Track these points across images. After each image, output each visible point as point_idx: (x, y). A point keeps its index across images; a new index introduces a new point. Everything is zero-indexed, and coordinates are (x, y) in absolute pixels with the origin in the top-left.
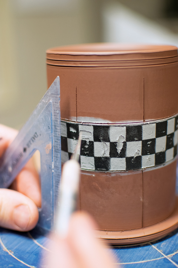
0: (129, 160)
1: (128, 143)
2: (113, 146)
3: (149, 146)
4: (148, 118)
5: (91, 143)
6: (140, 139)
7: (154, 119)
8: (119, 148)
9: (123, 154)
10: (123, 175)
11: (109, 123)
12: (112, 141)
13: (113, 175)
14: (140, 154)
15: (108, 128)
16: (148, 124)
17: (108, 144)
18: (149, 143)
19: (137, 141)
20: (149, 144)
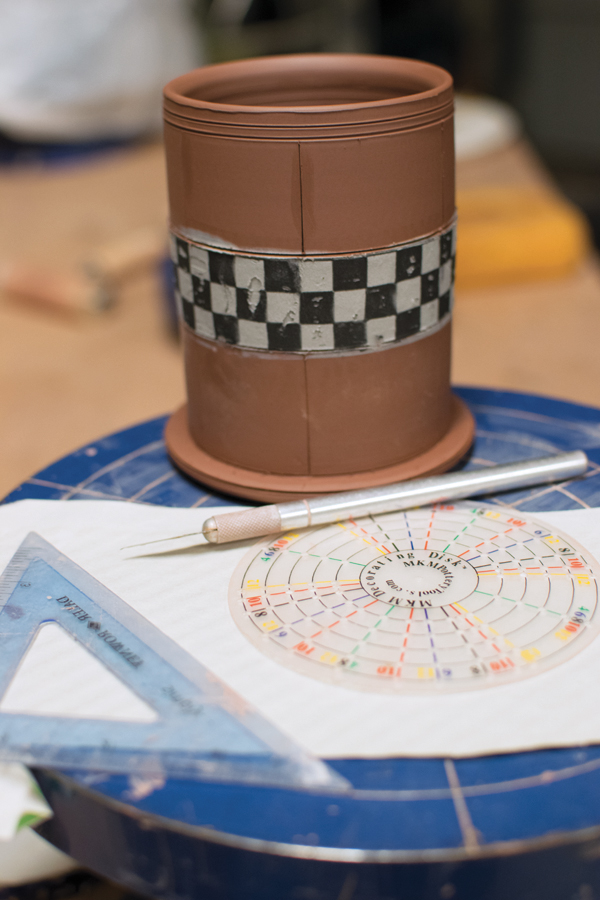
0: (273, 329)
1: (270, 295)
2: (242, 295)
3: (316, 306)
4: (312, 249)
5: (207, 284)
6: (294, 289)
7: (328, 250)
8: (253, 302)
9: (260, 315)
10: (263, 357)
11: (235, 248)
12: (239, 284)
13: (246, 355)
14: (297, 320)
15: (232, 258)
16: (310, 260)
17: (232, 290)
18: (318, 299)
19: (286, 292)
20: (316, 302)
